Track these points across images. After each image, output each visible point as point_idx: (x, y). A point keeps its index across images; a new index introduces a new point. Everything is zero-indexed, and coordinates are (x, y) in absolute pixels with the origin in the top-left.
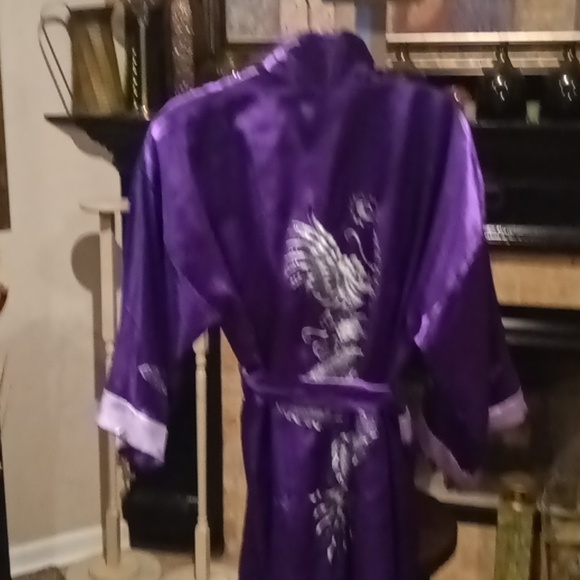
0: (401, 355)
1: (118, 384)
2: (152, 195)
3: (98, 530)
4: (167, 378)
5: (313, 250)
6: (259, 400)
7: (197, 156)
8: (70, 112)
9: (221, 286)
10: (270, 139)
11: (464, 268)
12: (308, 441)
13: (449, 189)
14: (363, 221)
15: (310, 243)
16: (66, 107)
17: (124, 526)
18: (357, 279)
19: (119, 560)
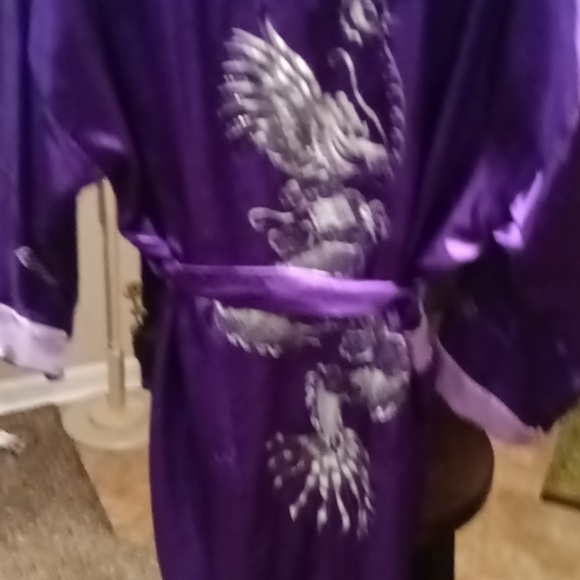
5: (267, 80)
14: (362, 33)
15: (262, 66)
18: (345, 132)
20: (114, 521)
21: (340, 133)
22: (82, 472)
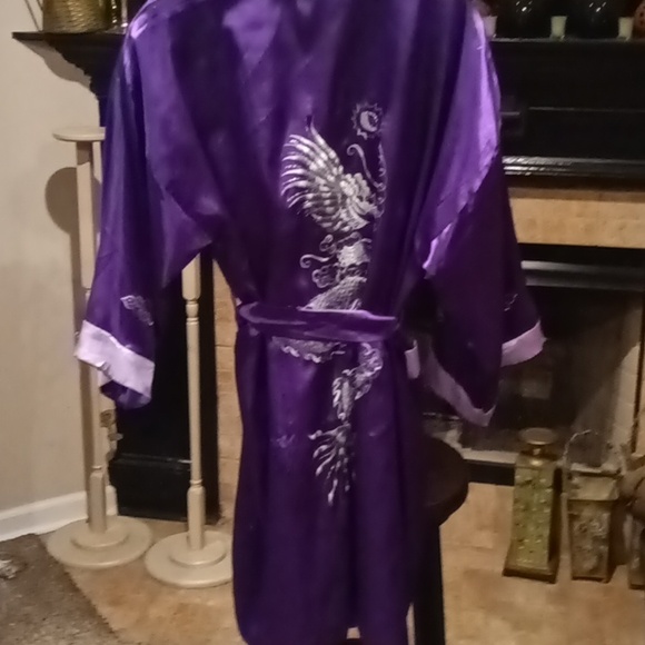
0: (409, 282)
1: (99, 312)
2: (132, 105)
3: (82, 496)
4: (153, 309)
5: (313, 167)
6: (254, 332)
7: (183, 57)
8: (41, 28)
9: (210, 205)
10: (264, 37)
11: (477, 184)
12: (308, 374)
13: (461, 96)
16: (35, 23)
17: (110, 490)
18: (361, 198)
19: (105, 527)
20: (114, 626)
21: (357, 200)
22: (74, 589)
